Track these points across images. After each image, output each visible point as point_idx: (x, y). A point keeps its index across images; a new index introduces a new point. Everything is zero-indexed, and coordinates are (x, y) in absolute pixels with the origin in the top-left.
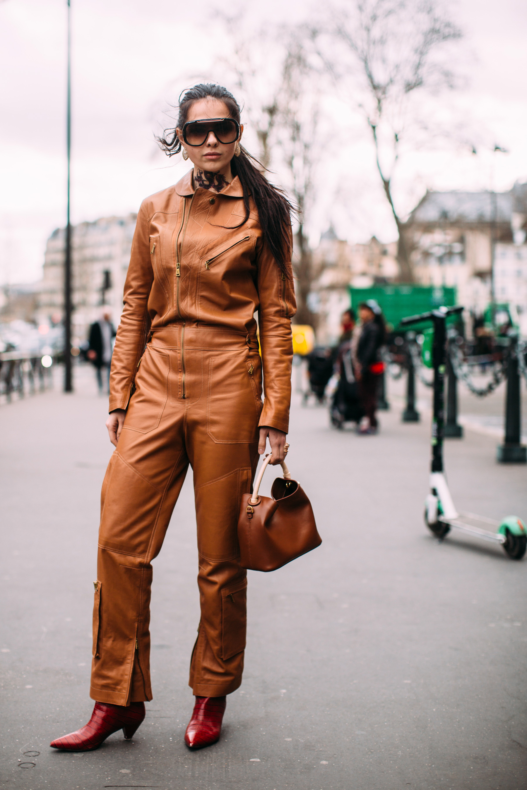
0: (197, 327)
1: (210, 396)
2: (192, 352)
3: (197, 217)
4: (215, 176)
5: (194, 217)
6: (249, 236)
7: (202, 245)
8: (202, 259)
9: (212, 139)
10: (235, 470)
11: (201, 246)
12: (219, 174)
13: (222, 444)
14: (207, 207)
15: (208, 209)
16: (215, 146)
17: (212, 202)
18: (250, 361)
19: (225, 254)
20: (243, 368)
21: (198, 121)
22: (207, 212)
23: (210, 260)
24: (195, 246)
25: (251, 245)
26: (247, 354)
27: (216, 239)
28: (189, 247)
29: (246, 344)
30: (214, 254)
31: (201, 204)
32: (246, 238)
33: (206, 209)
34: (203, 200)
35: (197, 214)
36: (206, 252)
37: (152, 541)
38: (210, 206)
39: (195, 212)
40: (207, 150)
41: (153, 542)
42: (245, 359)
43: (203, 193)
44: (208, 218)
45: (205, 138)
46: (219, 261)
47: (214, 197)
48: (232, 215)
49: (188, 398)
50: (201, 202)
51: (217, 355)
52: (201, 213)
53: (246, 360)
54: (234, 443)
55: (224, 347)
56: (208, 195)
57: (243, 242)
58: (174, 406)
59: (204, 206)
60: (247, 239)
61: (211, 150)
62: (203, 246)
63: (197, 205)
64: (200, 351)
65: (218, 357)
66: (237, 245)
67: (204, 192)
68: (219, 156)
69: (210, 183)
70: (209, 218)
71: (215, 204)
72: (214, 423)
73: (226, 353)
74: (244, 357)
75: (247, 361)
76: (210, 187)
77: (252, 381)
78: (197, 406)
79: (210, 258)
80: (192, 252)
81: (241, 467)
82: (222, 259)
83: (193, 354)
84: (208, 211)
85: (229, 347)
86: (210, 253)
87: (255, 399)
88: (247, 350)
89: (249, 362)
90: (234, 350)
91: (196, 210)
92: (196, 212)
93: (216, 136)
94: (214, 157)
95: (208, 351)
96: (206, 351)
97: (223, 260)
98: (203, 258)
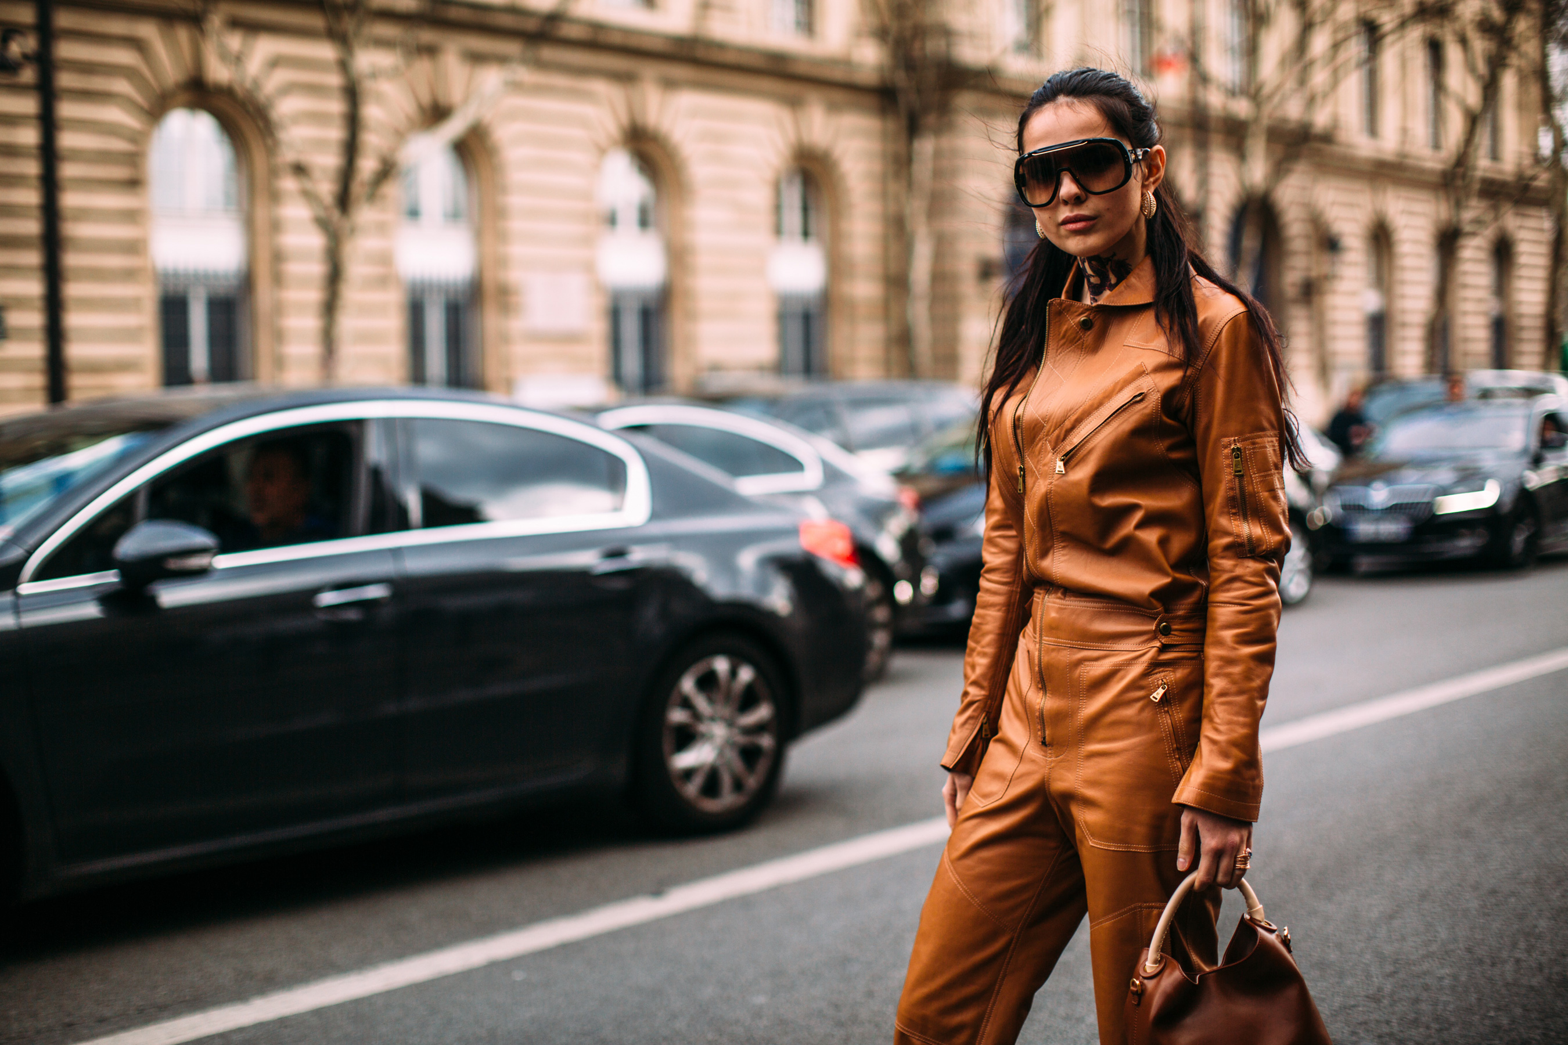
0: (1062, 597)
1: (1083, 745)
2: (1053, 650)
3: (1060, 361)
4: (1107, 264)
5: (1055, 361)
6: (1143, 392)
7: (1055, 421)
8: (1055, 452)
9: (1068, 187)
10: (1130, 907)
11: (1054, 425)
12: (1116, 258)
13: (1102, 849)
14: (1078, 338)
15: (1081, 340)
16: (1076, 201)
17: (1086, 325)
18: (1163, 674)
19: (1092, 438)
20: (1141, 688)
21: (1035, 153)
22: (1080, 346)
23: (1066, 455)
24: (1044, 426)
25: (1147, 411)
26: (1153, 658)
27: (1081, 406)
28: (1034, 428)
29: (1154, 636)
30: (1075, 439)
31: (1066, 331)
32: (1135, 397)
33: (1077, 341)
34: (1068, 323)
35: (1061, 355)
36: (1062, 436)
37: (986, 1025)
38: (1084, 334)
39: (1057, 350)
40: (1065, 213)
41: (988, 1029)
42: (1148, 669)
43: (1064, 310)
44: (1082, 360)
45: (1053, 188)
46: (1082, 456)
47: (1090, 314)
48: (1124, 347)
49: (1051, 745)
50: (1064, 328)
51: (1097, 659)
52: (1069, 351)
53: (1152, 671)
54: (1121, 849)
55: (1109, 642)
56: (1076, 312)
57: (1129, 406)
58: (1034, 758)
59: (1073, 336)
60: (1140, 398)
61: (1072, 211)
62: (1058, 424)
63: (1059, 335)
64: (1065, 649)
65: (1097, 663)
66: (1117, 415)
67: (1065, 307)
68: (1091, 223)
69: (1101, 280)
70: (1084, 361)
71: (1093, 329)
72: (1089, 803)
73: (1113, 655)
74: (1146, 665)
75: (1154, 674)
76: (1105, 290)
77: (1162, 718)
78: (1063, 763)
79: (1069, 448)
80: (1040, 440)
81: (1145, 903)
82: (1088, 449)
83: (1054, 654)
84: (1083, 346)
85: (1120, 643)
86: (1069, 438)
87: (1171, 756)
88: (1155, 649)
89: (1158, 675)
90: (1129, 646)
91: (1059, 346)
92: (1059, 351)
93: (1076, 180)
94: (1079, 225)
95: (1080, 648)
96: (1075, 650)
97: (1090, 452)
98: (1057, 450)
